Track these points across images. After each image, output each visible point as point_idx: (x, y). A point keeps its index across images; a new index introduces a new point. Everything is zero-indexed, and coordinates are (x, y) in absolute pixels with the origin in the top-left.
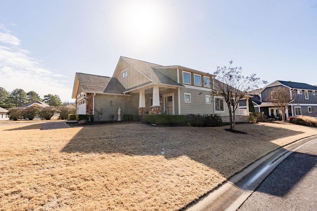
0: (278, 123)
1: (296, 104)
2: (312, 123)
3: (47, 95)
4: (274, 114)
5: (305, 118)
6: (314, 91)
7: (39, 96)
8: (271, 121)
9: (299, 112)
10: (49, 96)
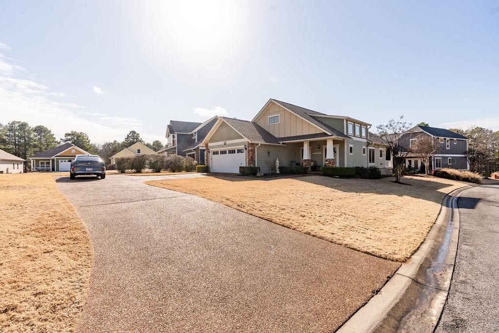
0: (421, 176)
1: (436, 155)
2: (456, 176)
3: (71, 133)
4: (412, 166)
5: (450, 171)
6: (455, 139)
7: (52, 133)
8: (413, 174)
9: (440, 163)
10: (73, 134)
